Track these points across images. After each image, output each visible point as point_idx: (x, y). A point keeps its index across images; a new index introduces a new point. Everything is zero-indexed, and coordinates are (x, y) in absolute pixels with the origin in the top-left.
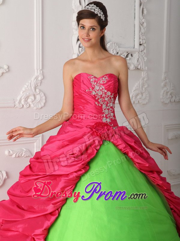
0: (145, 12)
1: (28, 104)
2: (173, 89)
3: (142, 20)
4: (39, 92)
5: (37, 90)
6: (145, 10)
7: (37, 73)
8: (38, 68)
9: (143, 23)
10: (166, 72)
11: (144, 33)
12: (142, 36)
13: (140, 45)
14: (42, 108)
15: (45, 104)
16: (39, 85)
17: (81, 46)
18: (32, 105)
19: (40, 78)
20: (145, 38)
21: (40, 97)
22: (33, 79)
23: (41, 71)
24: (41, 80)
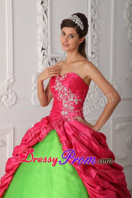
0: (96, 27)
1: (2, 102)
2: (118, 89)
3: (93, 33)
4: (10, 93)
5: (9, 91)
6: (96, 25)
7: (9, 76)
8: (10, 73)
9: (94, 35)
10: (113, 75)
11: (95, 44)
12: (94, 46)
13: (92, 53)
14: (13, 105)
15: (16, 102)
16: (11, 86)
17: (45, 54)
18: (5, 103)
19: (11, 81)
20: (96, 48)
21: (11, 97)
22: (5, 81)
23: (13, 75)
24: (12, 83)
